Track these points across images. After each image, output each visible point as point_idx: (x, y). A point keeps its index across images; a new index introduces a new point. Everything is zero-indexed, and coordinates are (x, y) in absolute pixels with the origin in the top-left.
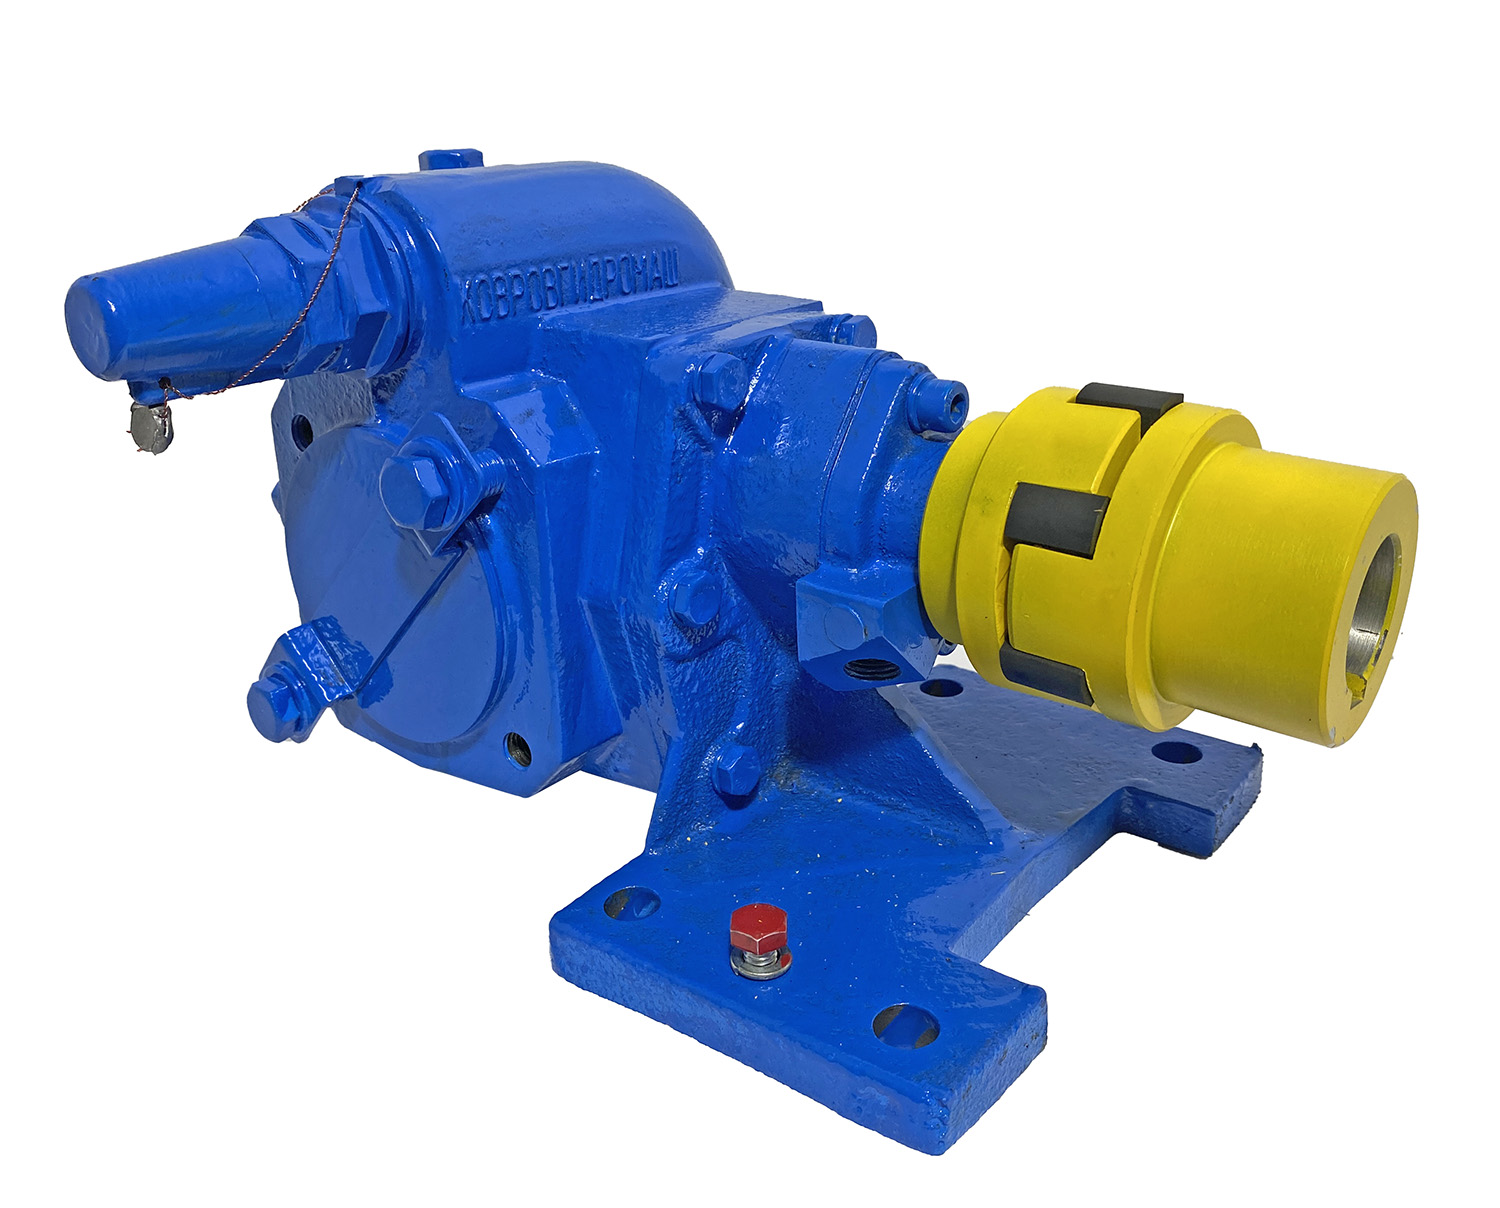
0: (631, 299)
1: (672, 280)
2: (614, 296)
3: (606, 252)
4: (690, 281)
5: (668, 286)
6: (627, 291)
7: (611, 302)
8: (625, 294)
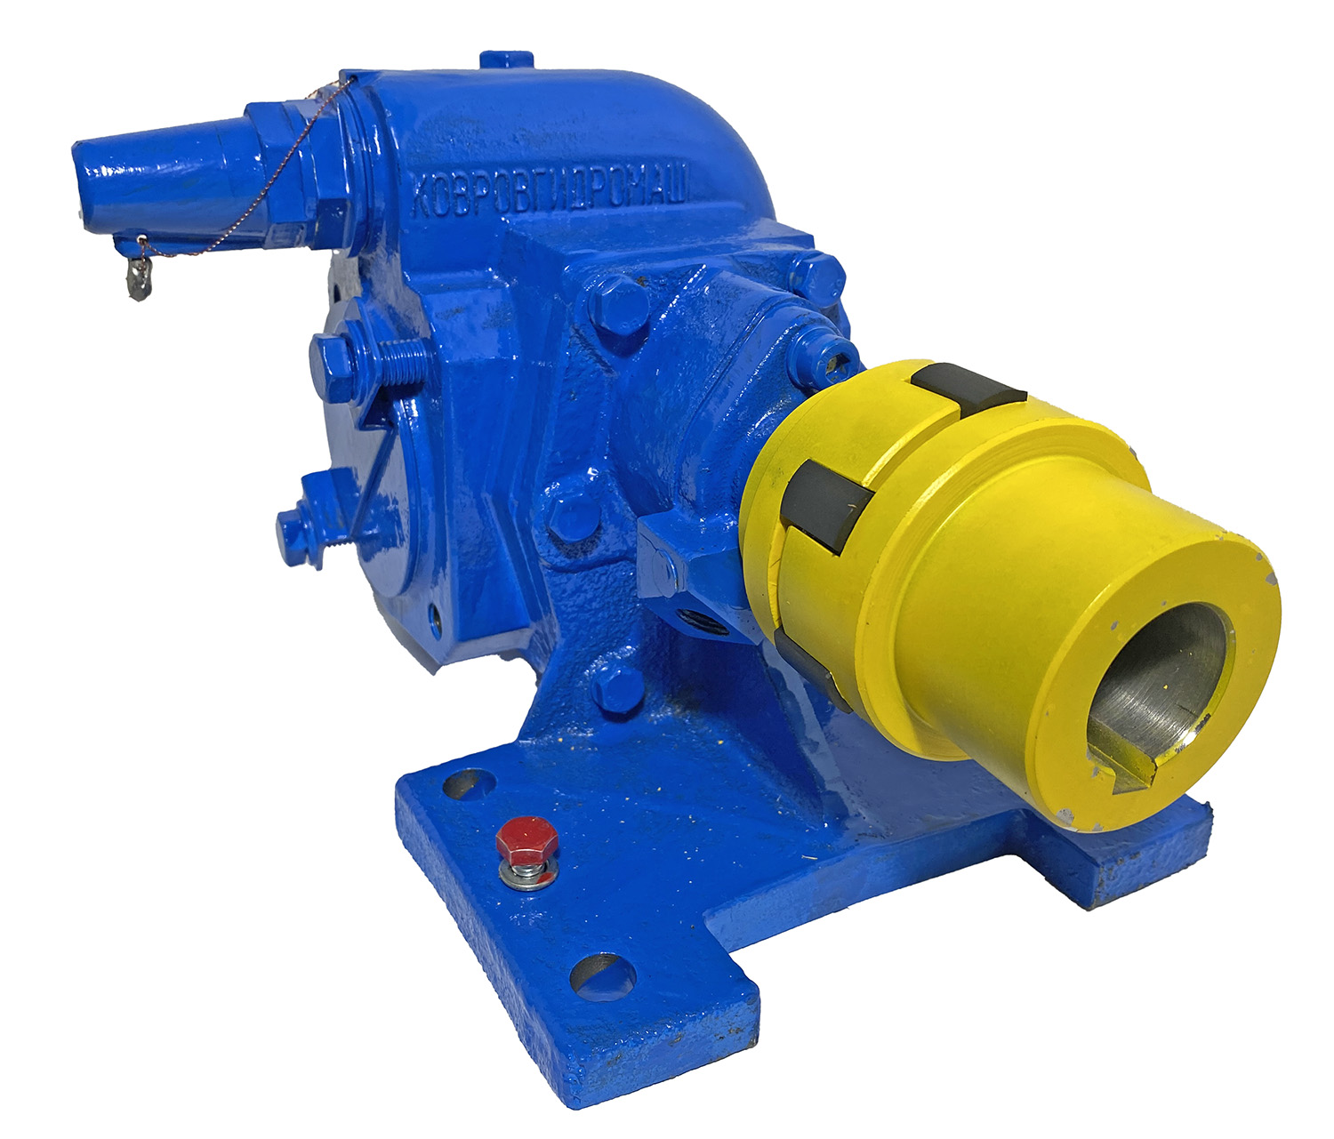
0: (622, 211)
1: (676, 196)
2: (601, 206)
3: (594, 162)
4: (699, 198)
5: (670, 202)
6: (616, 202)
7: (596, 212)
8: (614, 206)
